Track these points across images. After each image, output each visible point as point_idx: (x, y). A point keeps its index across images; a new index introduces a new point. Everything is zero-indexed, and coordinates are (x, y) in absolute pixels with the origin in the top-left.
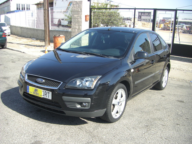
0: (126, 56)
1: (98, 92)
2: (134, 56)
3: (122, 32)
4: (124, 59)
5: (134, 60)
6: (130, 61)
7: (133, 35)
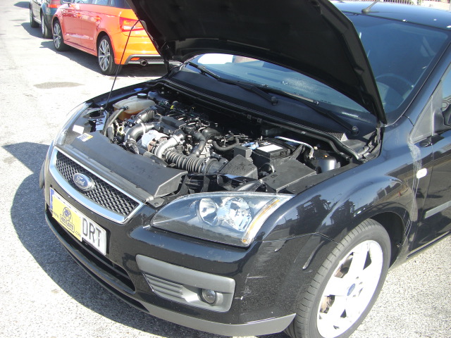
0: (405, 116)
1: (265, 259)
2: (437, 117)
3: (408, 23)
4: (397, 130)
5: (433, 134)
6: (421, 137)
7: (446, 37)
